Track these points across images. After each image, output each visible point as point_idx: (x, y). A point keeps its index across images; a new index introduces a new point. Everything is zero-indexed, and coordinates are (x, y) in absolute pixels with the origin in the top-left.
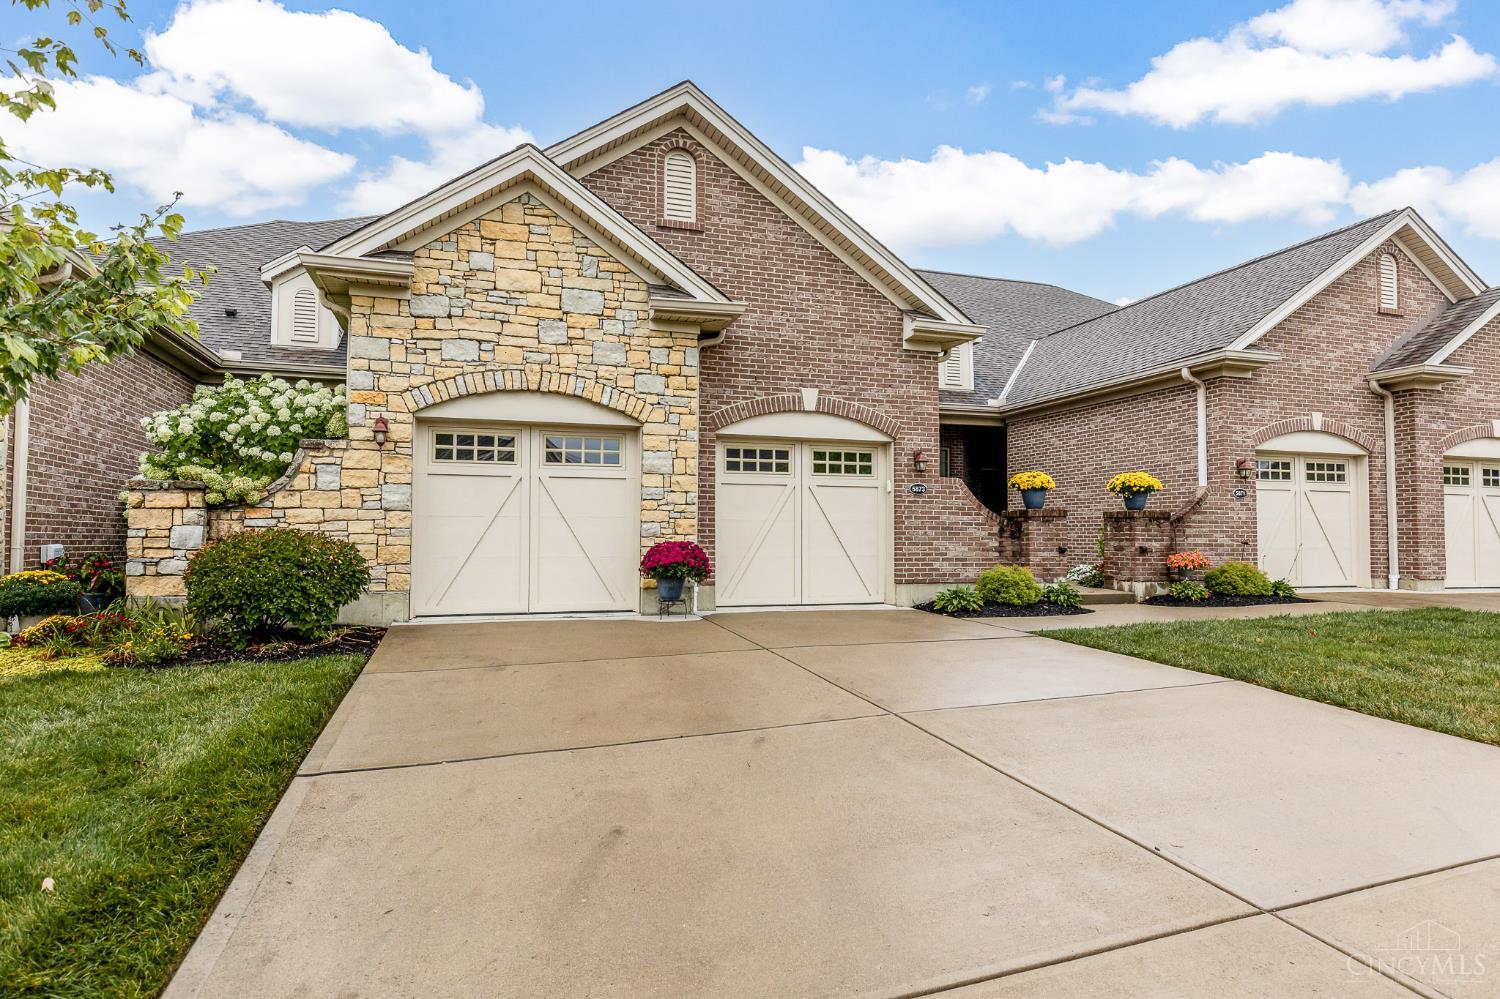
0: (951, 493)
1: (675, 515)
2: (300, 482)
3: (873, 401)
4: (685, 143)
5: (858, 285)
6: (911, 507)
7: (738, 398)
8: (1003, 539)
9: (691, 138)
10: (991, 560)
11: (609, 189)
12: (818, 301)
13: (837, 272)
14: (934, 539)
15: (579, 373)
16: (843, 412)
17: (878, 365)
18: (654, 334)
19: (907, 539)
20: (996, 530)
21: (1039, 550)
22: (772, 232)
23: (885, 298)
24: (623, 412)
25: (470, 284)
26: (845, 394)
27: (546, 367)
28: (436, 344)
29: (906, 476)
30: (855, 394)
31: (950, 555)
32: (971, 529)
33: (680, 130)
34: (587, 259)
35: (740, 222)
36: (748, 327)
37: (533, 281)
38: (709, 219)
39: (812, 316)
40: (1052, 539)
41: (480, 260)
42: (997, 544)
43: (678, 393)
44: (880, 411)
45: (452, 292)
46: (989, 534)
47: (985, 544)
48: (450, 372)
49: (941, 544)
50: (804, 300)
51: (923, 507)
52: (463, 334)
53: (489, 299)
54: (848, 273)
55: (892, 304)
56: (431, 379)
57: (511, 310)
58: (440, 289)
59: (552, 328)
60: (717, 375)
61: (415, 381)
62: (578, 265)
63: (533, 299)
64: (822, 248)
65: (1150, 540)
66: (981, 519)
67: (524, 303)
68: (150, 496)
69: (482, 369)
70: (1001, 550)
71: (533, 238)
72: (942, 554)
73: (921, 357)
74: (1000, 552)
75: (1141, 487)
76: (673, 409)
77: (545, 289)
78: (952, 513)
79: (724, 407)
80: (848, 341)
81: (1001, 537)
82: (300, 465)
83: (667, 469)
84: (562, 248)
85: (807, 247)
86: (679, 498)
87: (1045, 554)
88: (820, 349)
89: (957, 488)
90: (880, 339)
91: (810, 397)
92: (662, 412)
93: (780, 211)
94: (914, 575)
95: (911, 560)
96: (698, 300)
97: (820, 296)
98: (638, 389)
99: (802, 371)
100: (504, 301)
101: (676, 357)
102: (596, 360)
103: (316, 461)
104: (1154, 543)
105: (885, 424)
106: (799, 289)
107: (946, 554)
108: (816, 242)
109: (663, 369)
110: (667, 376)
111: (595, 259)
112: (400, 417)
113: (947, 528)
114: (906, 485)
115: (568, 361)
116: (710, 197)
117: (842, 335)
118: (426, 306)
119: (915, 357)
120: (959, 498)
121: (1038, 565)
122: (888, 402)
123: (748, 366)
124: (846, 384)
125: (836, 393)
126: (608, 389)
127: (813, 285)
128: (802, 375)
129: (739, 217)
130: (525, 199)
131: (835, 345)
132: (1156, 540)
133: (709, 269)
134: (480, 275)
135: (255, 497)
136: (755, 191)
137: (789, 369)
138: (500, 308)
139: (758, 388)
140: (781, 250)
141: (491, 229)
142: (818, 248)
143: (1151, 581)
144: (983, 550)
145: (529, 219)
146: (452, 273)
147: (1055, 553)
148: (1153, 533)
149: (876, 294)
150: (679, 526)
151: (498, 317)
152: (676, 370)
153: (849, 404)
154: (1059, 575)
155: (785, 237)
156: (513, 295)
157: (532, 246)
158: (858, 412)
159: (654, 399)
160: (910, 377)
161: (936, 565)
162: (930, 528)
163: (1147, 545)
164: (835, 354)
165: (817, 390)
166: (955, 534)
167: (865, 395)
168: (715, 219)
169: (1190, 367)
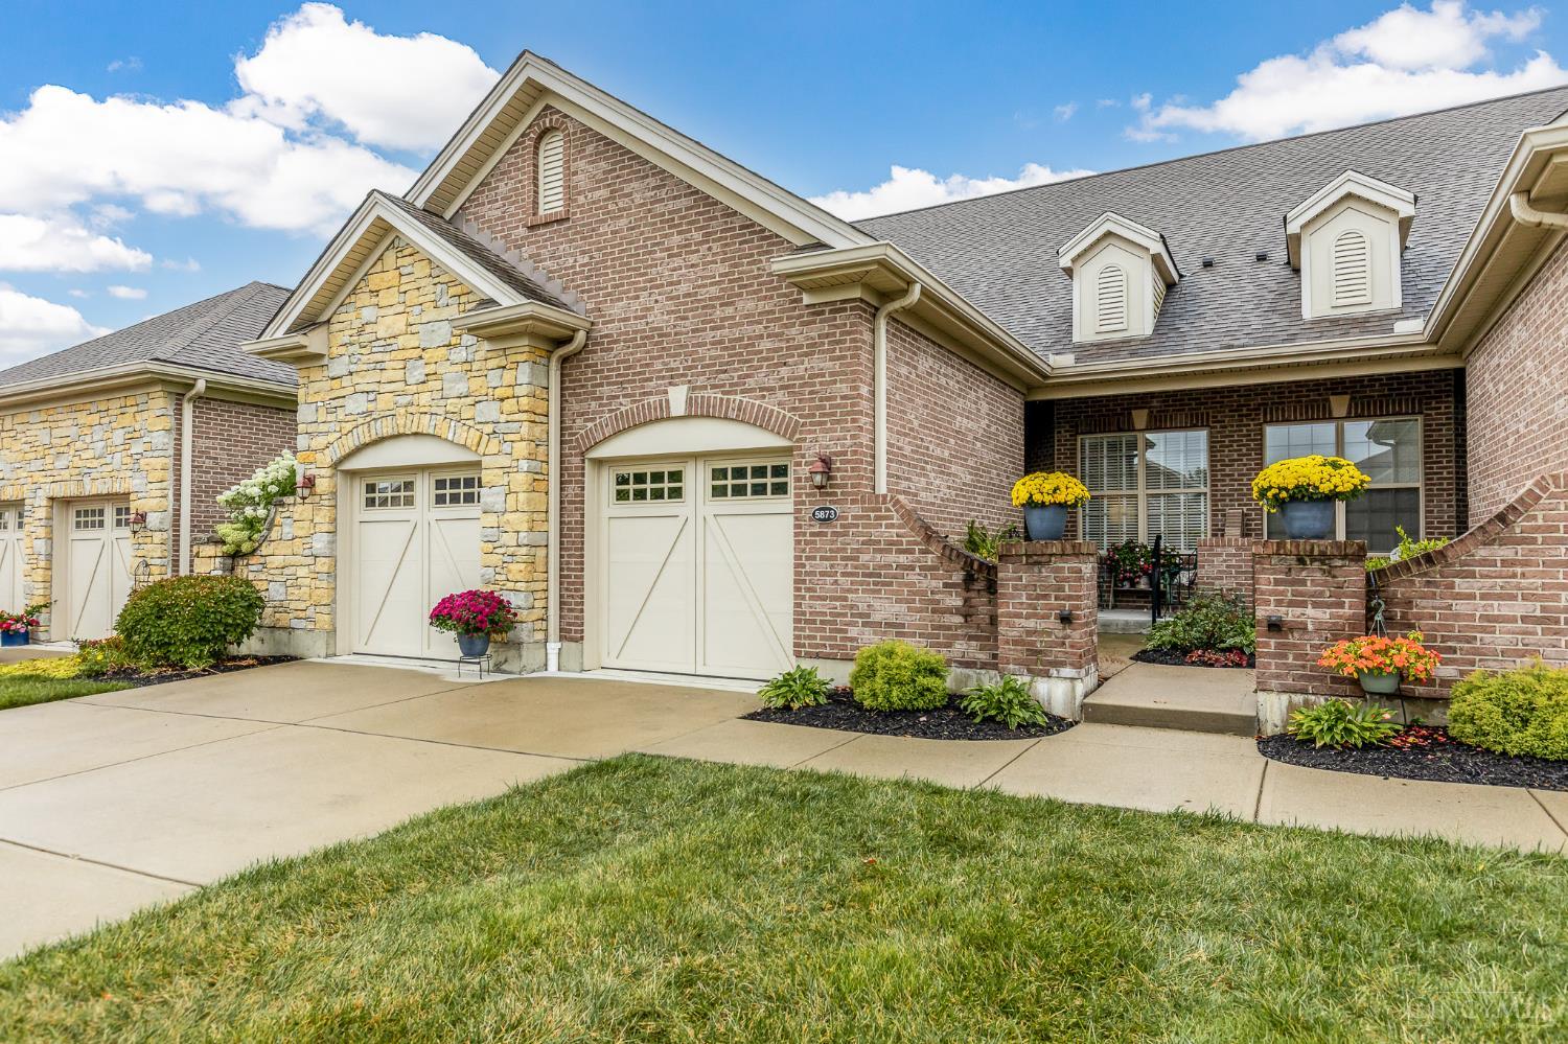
0: (877, 518)
1: (506, 559)
2: (274, 535)
3: (762, 389)
4: (551, 120)
5: (741, 228)
6: (814, 542)
7: (603, 412)
8: (973, 594)
9: (559, 112)
10: (949, 628)
11: (489, 203)
12: (693, 266)
13: (716, 218)
14: (849, 591)
15: (434, 410)
16: (720, 412)
17: (769, 336)
18: (489, 355)
19: (808, 590)
20: (958, 577)
21: (1019, 616)
22: (639, 191)
23: (777, 236)
24: (464, 446)
25: (362, 339)
26: (723, 386)
27: (410, 409)
28: (340, 402)
29: (808, 495)
30: (736, 384)
31: (876, 617)
32: (912, 577)
33: (548, 107)
34: (439, 287)
35: (604, 193)
36: (613, 321)
37: (399, 324)
38: (576, 200)
39: (684, 288)
40: (1045, 597)
41: (368, 314)
42: (959, 602)
43: (510, 418)
44: (770, 404)
45: (352, 349)
46: (946, 585)
47: (938, 602)
48: (349, 426)
49: (861, 599)
50: (674, 270)
51: (833, 542)
52: (358, 388)
53: (374, 350)
54: (729, 215)
55: (789, 242)
56: (339, 435)
57: (387, 357)
58: (342, 350)
59: (415, 368)
60: (583, 386)
61: (332, 437)
62: (433, 297)
63: (401, 341)
64: (697, 192)
65: (1303, 605)
66: (930, 559)
67: (395, 347)
68: (202, 547)
69: (368, 419)
70: (967, 613)
71: (404, 279)
72: (861, 615)
73: (831, 312)
74: (966, 616)
75: (1280, 489)
76: (507, 438)
77: (409, 329)
78: (881, 551)
79: (590, 425)
80: (729, 311)
81: (968, 590)
82: (273, 519)
83: (499, 507)
84: (423, 283)
85: (679, 197)
86: (509, 539)
87: (1031, 624)
88: (693, 331)
89: (888, 510)
90: (772, 297)
91: (678, 398)
92: (496, 441)
93: (647, 162)
94: (817, 646)
95: (814, 622)
96: (505, 305)
97: (694, 258)
98: (478, 419)
99: (672, 365)
100: (381, 349)
101: (508, 376)
102: (446, 393)
103: (284, 515)
104: (1310, 611)
105: (776, 421)
106: (669, 256)
107: (868, 615)
108: (689, 186)
109: (499, 393)
110: (502, 400)
111: (445, 286)
112: (323, 472)
113: (870, 575)
114: (807, 510)
115: (425, 399)
116: (575, 173)
117: (721, 305)
118: (338, 368)
119: (823, 313)
120: (892, 526)
121: (1016, 643)
122: (782, 388)
123: (613, 370)
124: (725, 371)
125: (714, 387)
126: (453, 423)
127: (686, 246)
128: (672, 369)
129: (605, 187)
130: (396, 245)
131: (712, 321)
132: (1316, 605)
133: (576, 261)
134: (368, 329)
135: (246, 547)
136: (621, 147)
137: (658, 365)
138: (379, 357)
139: (625, 396)
140: (650, 211)
141: (375, 281)
142: (692, 194)
143: (1304, 691)
144: (934, 611)
145: (400, 262)
146: (351, 332)
147: (1052, 623)
148: (1309, 587)
149: (767, 234)
150: (510, 571)
151: (378, 366)
152: (509, 392)
153: (728, 400)
154: (1062, 664)
155: (653, 193)
156: (389, 341)
157: (403, 289)
158: (739, 410)
159: (488, 429)
160: (814, 345)
161: (853, 632)
162: (844, 574)
163: (1290, 614)
164: (713, 333)
165: (686, 387)
166: (884, 584)
167: (751, 383)
168: (581, 199)
169: (1524, 190)
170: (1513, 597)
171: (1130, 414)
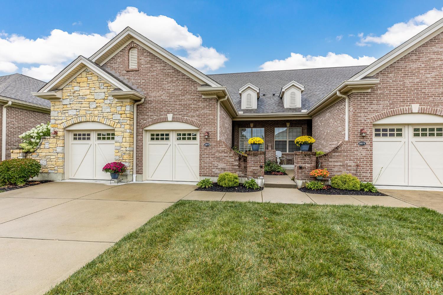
0: (219, 146)
1: (122, 154)
2: (42, 147)
3: (192, 116)
4: (134, 45)
5: (187, 79)
6: (205, 151)
7: (149, 119)
8: (240, 162)
9: (136, 43)
10: (235, 169)
11: (114, 63)
12: (174, 86)
13: (180, 75)
14: (213, 161)
15: (99, 115)
16: (181, 120)
17: (194, 104)
18: (117, 102)
19: (203, 161)
20: (237, 158)
21: (252, 166)
22: (159, 67)
23: (196, 82)
24: (109, 125)
25: (74, 95)
26: (182, 115)
27: (91, 115)
28: (67, 111)
29: (203, 140)
30: (185, 115)
31: (219, 167)
32: (227, 158)
33: (132, 42)
34: (101, 84)
35: (149, 65)
36: (152, 97)
37: (88, 92)
38: (141, 66)
39: (171, 91)
40: (257, 162)
41: (76, 88)
42: (238, 164)
43: (124, 119)
44: (194, 119)
45: (70, 97)
46: (235, 160)
47: (233, 164)
48: (70, 118)
49: (216, 163)
50: (169, 86)
51: (209, 151)
52: (73, 108)
53: (78, 98)
54: (183, 75)
55: (199, 83)
56: (66, 120)
57: (83, 100)
58: (67, 97)
59: (93, 104)
60: (143, 112)
61: (63, 121)
62: (99, 86)
63: (88, 97)
64: (175, 69)
65: (305, 164)
66: (231, 155)
67: (86, 98)
68: (14, 150)
69: (77, 117)
70: (239, 166)
71: (88, 80)
72: (215, 167)
73: (209, 100)
74: (239, 167)
75: (302, 142)
76: (123, 124)
77: (91, 94)
78: (220, 153)
79: (145, 122)
80: (183, 97)
81: (240, 161)
82: (42, 143)
83: (121, 141)
84: (95, 82)
85: (170, 69)
86: (124, 149)
87: (254, 168)
88: (174, 101)
89: (222, 144)
90: (194, 95)
91: (170, 117)
92: (120, 124)
93: (162, 60)
94: (205, 174)
95: (204, 168)
96: (124, 91)
97: (174, 84)
98: (113, 119)
99: (168, 109)
100: (81, 98)
101: (123, 108)
102: (103, 111)
103: (45, 141)
104: (307, 165)
105: (195, 124)
106: (167, 83)
107: (217, 167)
108: (173, 67)
109: (120, 112)
110: (121, 114)
111: (103, 84)
112: (60, 130)
113: (218, 158)
114: (203, 144)
115: (96, 112)
116: (141, 59)
117: (181, 96)
118: (65, 102)
119: (207, 100)
120: (223, 147)
121: (251, 172)
122: (196, 116)
123: (152, 109)
124: (182, 111)
125: (179, 115)
126: (106, 119)
127: (172, 81)
128: (168, 110)
129: (149, 64)
130: (86, 70)
131: (179, 99)
132: (308, 164)
133: (141, 81)
134: (77, 92)
135: (32, 150)
136: (154, 55)
137: (164, 108)
138: (81, 100)
139: (155, 115)
140: (162, 72)
141: (78, 80)
142: (174, 69)
143: (305, 180)
144: (232, 166)
145: (87, 76)
146: (70, 93)
147: (258, 168)
148: (307, 160)
149: (193, 81)
150: (124, 157)
151: (80, 103)
152: (124, 112)
153: (183, 118)
154: (260, 176)
155: (163, 67)
156: (84, 96)
157: (88, 83)
158: (186, 120)
159: (117, 121)
160: (205, 107)
161: (213, 170)
162: (211, 158)
163: (303, 165)
164: (179, 102)
165: (172, 114)
166: (221, 160)
167: (189, 114)
168: (142, 66)
169: (340, 91)
170: (338, 162)
171: (250, 124)
